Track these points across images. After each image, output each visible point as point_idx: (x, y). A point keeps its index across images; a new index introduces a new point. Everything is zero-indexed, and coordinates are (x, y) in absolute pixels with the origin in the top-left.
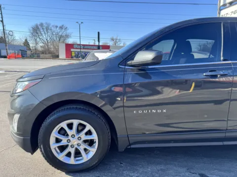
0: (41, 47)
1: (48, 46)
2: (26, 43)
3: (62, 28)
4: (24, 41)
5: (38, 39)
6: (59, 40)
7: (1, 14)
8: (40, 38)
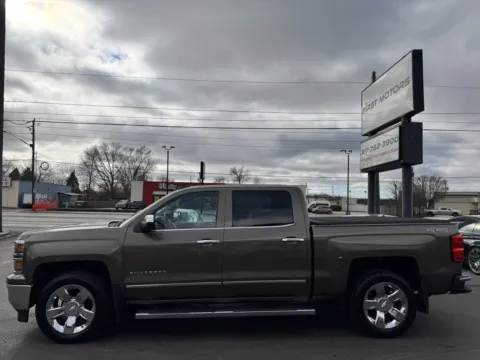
0: (100, 186)
1: (112, 185)
2: (72, 180)
3: (141, 153)
4: (68, 175)
5: (95, 173)
6: (135, 174)
7: (33, 134)
8: (99, 171)
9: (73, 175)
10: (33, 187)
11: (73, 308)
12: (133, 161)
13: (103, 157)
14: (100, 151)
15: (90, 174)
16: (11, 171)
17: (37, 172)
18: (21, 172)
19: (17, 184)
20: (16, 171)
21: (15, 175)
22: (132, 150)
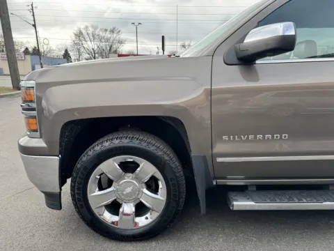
1: (95, 58)
2: (66, 55)
3: (113, 32)
4: (63, 52)
5: (82, 49)
6: (110, 50)
7: (33, 15)
8: (84, 48)
9: (66, 51)
10: (40, 59)
11: (129, 190)
12: (107, 40)
13: (86, 36)
14: (84, 32)
15: (79, 50)
16: (23, 49)
17: (41, 50)
18: (30, 50)
19: (28, 57)
20: (27, 49)
21: (26, 52)
22: (106, 30)
